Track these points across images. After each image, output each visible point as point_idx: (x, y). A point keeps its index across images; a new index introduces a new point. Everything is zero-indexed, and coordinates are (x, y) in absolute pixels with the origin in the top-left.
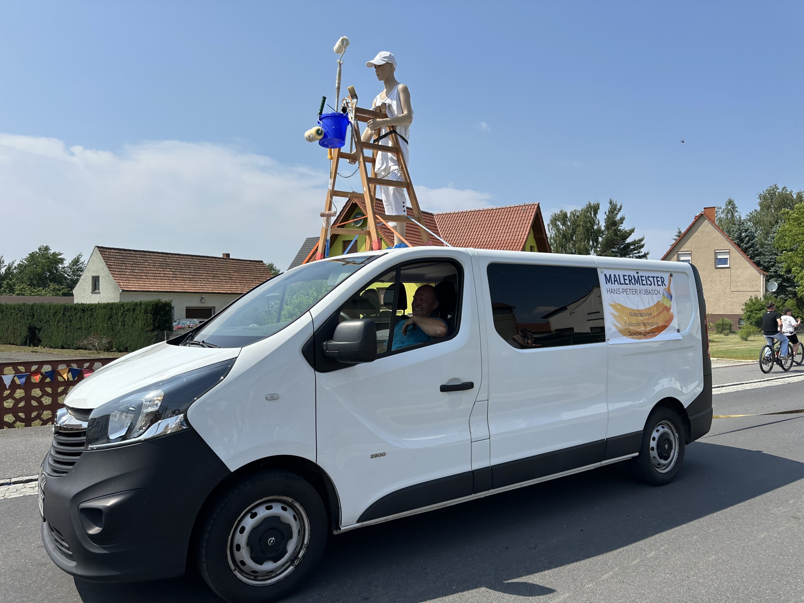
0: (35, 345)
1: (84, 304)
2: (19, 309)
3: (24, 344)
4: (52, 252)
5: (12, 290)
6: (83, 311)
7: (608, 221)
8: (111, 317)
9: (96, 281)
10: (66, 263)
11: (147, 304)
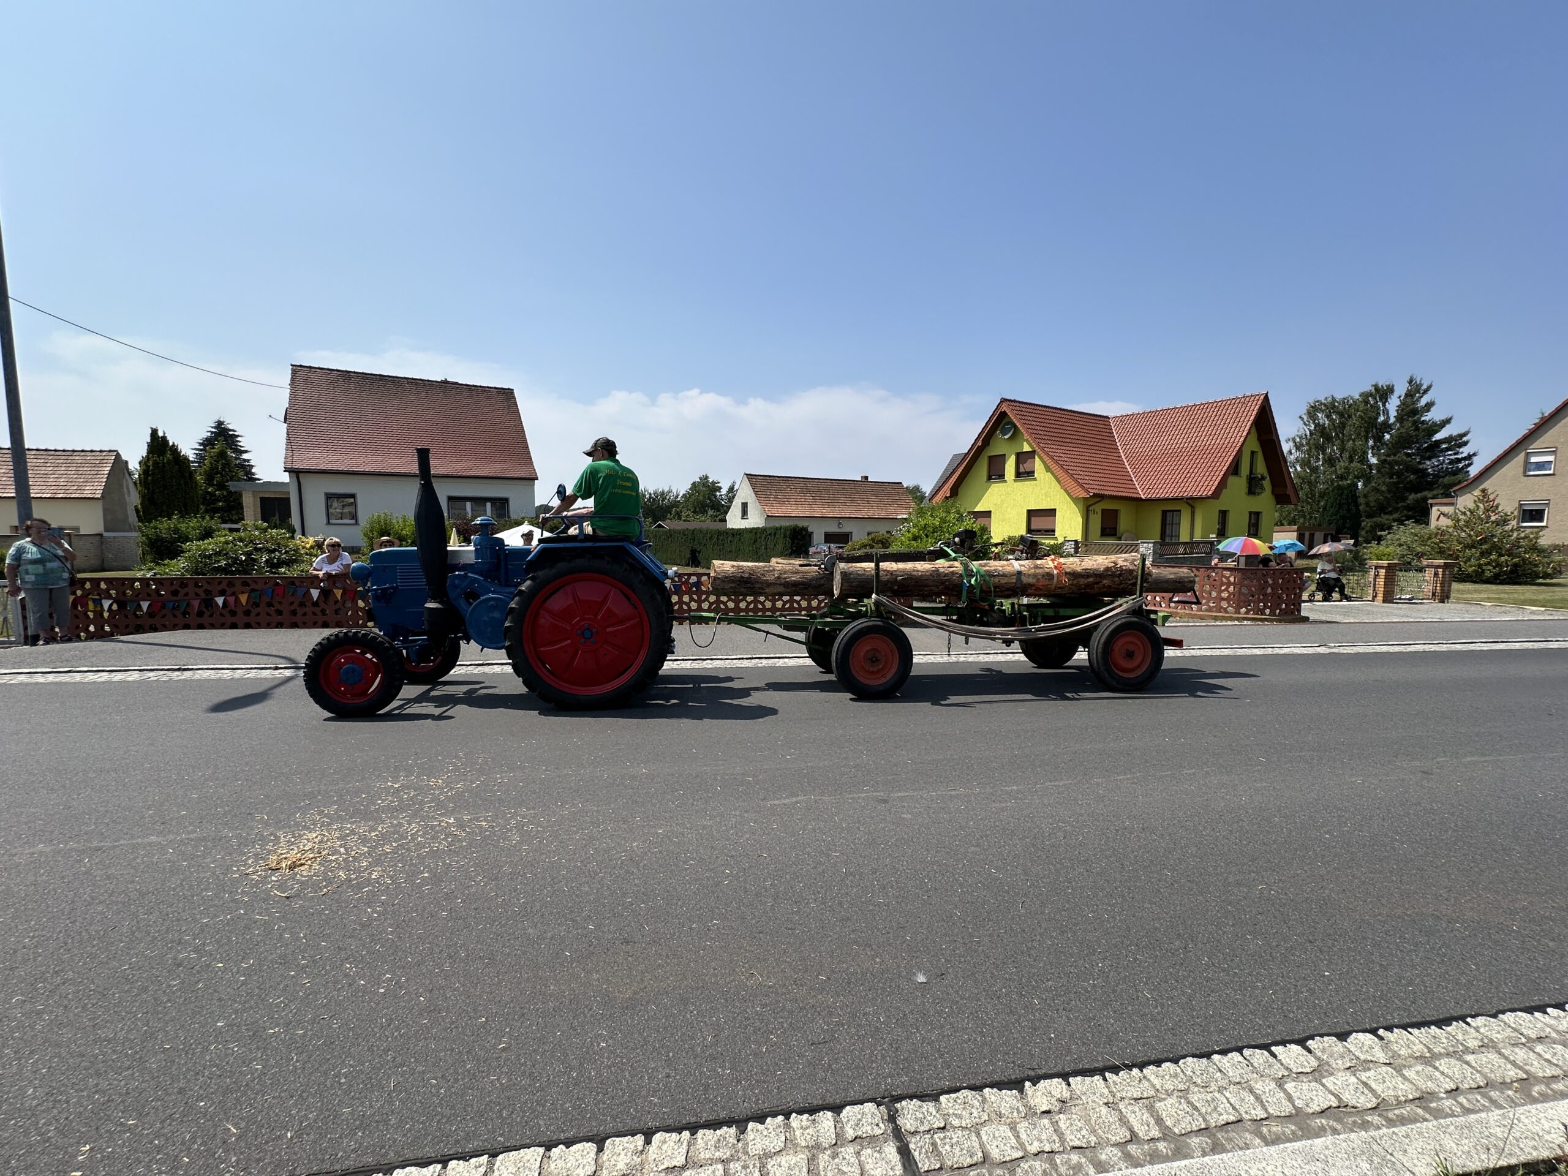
0: (697, 566)
1: (733, 529)
2: (683, 533)
3: (688, 565)
4: (710, 480)
5: (680, 518)
6: (733, 535)
7: (1402, 410)
8: (755, 541)
9: (745, 506)
10: (724, 491)
11: (786, 529)
